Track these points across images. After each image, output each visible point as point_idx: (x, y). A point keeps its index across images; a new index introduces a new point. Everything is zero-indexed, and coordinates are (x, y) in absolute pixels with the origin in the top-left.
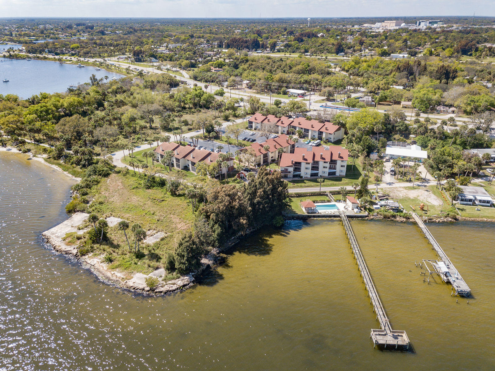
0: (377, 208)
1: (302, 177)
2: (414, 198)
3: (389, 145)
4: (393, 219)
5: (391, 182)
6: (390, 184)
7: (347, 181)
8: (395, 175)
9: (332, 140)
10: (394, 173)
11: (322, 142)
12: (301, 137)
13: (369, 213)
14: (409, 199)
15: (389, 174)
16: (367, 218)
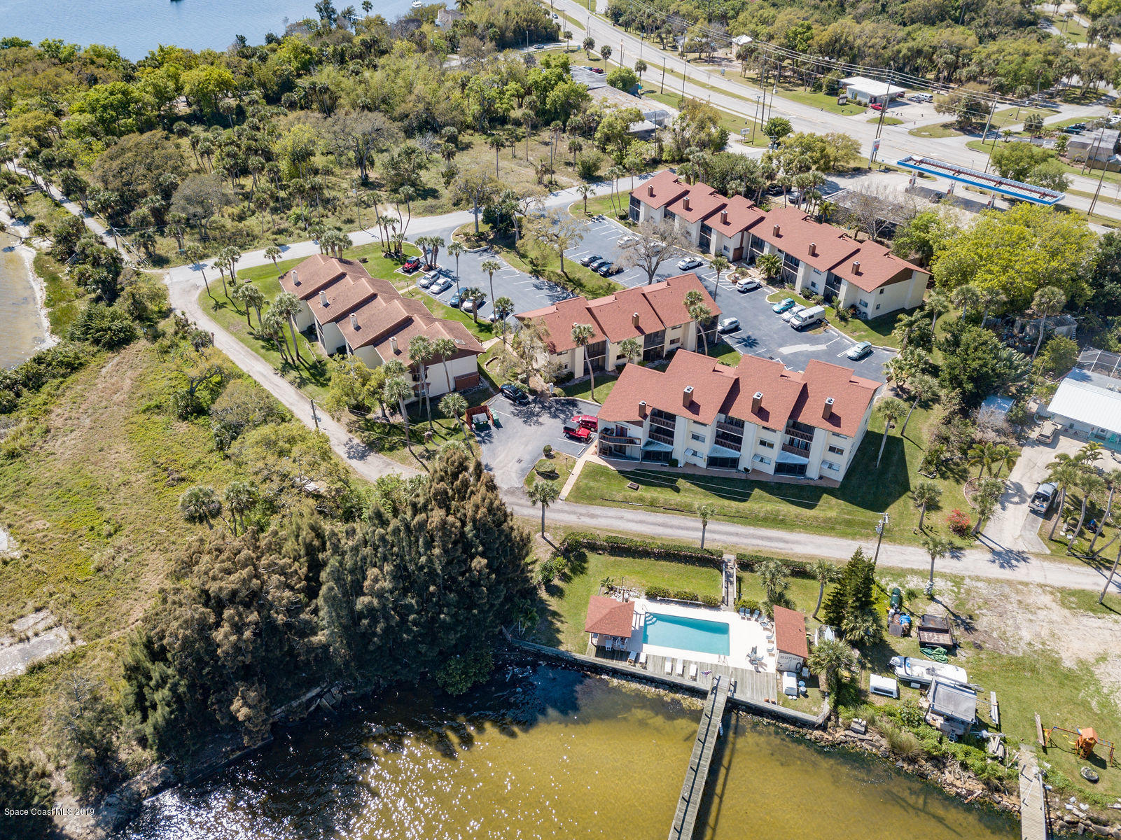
0: (880, 692)
1: (674, 463)
2: (1081, 662)
3: (1081, 366)
4: (928, 767)
5: (1019, 546)
6: (1006, 558)
7: (832, 514)
8: (1047, 515)
9: (871, 312)
10: (1047, 506)
11: (831, 315)
12: (771, 281)
13: (835, 711)
14: (1054, 664)
15: (1025, 508)
16: (817, 733)
